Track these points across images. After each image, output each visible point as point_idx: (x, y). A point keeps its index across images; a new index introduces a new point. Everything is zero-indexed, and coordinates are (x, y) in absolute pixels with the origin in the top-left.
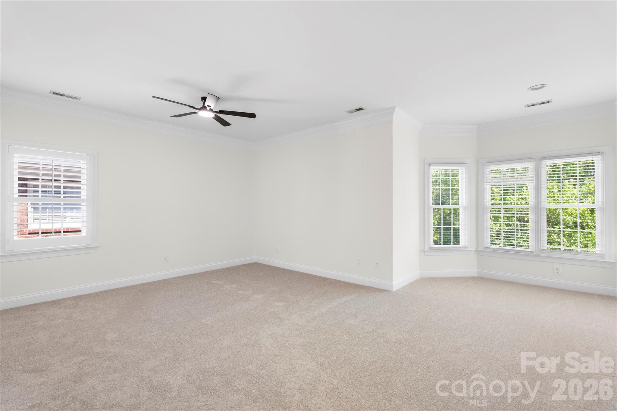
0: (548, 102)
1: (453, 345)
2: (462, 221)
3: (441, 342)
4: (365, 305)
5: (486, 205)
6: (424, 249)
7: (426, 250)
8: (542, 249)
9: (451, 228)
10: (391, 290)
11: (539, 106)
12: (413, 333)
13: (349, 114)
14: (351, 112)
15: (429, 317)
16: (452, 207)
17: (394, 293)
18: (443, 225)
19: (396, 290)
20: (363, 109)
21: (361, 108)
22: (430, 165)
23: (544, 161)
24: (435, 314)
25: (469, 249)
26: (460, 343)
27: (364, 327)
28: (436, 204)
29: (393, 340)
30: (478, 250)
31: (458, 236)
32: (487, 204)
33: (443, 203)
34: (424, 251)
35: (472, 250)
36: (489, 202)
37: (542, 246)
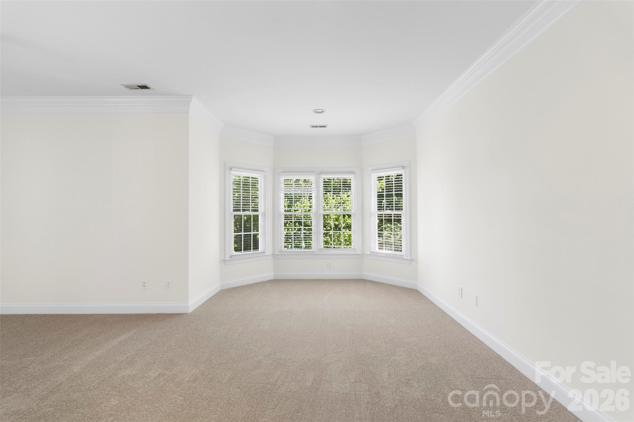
0: (325, 127)
1: (254, 360)
2: (261, 227)
3: (242, 361)
4: (149, 341)
5: (281, 212)
6: (225, 258)
7: (226, 259)
8: (321, 248)
9: (251, 234)
10: (187, 313)
11: (319, 128)
12: (211, 360)
13: (127, 90)
14: (131, 87)
15: (230, 334)
16: (252, 213)
17: (189, 315)
18: (244, 232)
19: (193, 311)
20: (149, 88)
21: (146, 86)
22: (231, 169)
23: (321, 175)
24: (236, 329)
25: (267, 254)
26: (260, 355)
27: (146, 375)
28: (237, 210)
29: (186, 380)
30: (274, 253)
31: (257, 242)
32: (282, 210)
33: (244, 210)
34: (225, 261)
35: (269, 255)
36: (282, 209)
37: (320, 246)
